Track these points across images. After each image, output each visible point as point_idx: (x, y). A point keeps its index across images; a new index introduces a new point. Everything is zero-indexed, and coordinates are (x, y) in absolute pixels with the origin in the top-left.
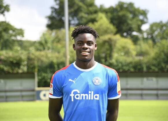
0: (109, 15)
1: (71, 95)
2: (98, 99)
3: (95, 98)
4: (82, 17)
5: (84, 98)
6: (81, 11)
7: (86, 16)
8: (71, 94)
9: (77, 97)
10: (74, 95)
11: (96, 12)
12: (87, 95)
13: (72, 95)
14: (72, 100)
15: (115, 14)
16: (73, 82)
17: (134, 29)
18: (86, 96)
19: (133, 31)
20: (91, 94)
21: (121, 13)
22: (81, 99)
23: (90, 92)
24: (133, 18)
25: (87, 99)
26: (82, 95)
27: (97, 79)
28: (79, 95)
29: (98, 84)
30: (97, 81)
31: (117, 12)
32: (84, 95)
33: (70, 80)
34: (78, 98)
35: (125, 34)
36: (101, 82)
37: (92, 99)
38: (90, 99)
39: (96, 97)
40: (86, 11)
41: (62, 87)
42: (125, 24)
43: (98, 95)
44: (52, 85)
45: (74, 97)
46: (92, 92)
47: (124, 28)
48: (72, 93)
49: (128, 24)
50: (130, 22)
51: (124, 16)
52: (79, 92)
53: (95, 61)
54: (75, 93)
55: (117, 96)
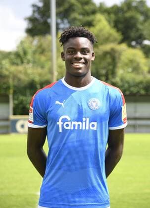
0: (113, 16)
1: (58, 123)
2: (95, 128)
3: (92, 128)
4: (75, 19)
5: (76, 128)
6: (74, 10)
7: (81, 17)
8: (58, 121)
9: (67, 125)
10: (62, 123)
11: (94, 12)
12: (80, 123)
13: (60, 123)
14: (61, 131)
15: (120, 15)
16: (61, 105)
17: (146, 37)
18: (79, 125)
19: (145, 39)
20: (86, 121)
21: (128, 15)
22: (72, 128)
23: (84, 119)
24: (145, 21)
25: (80, 128)
26: (73, 123)
27: (94, 102)
28: (69, 123)
29: (96, 108)
30: (94, 104)
31: (123, 13)
32: (76, 123)
33: (57, 102)
34: (69, 128)
35: (134, 43)
36: (100, 105)
37: (87, 128)
38: (84, 128)
39: (93, 126)
40: (81, 11)
41: (47, 112)
42: (134, 29)
43: (95, 124)
44: (33, 109)
45: (63, 125)
46: (88, 119)
47: (133, 34)
48: (60, 120)
49: (138, 30)
50: (140, 27)
51: (132, 18)
52: (69, 119)
53: (92, 77)
54: (64, 120)
55: (121, 125)
